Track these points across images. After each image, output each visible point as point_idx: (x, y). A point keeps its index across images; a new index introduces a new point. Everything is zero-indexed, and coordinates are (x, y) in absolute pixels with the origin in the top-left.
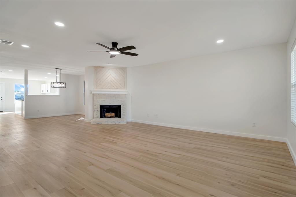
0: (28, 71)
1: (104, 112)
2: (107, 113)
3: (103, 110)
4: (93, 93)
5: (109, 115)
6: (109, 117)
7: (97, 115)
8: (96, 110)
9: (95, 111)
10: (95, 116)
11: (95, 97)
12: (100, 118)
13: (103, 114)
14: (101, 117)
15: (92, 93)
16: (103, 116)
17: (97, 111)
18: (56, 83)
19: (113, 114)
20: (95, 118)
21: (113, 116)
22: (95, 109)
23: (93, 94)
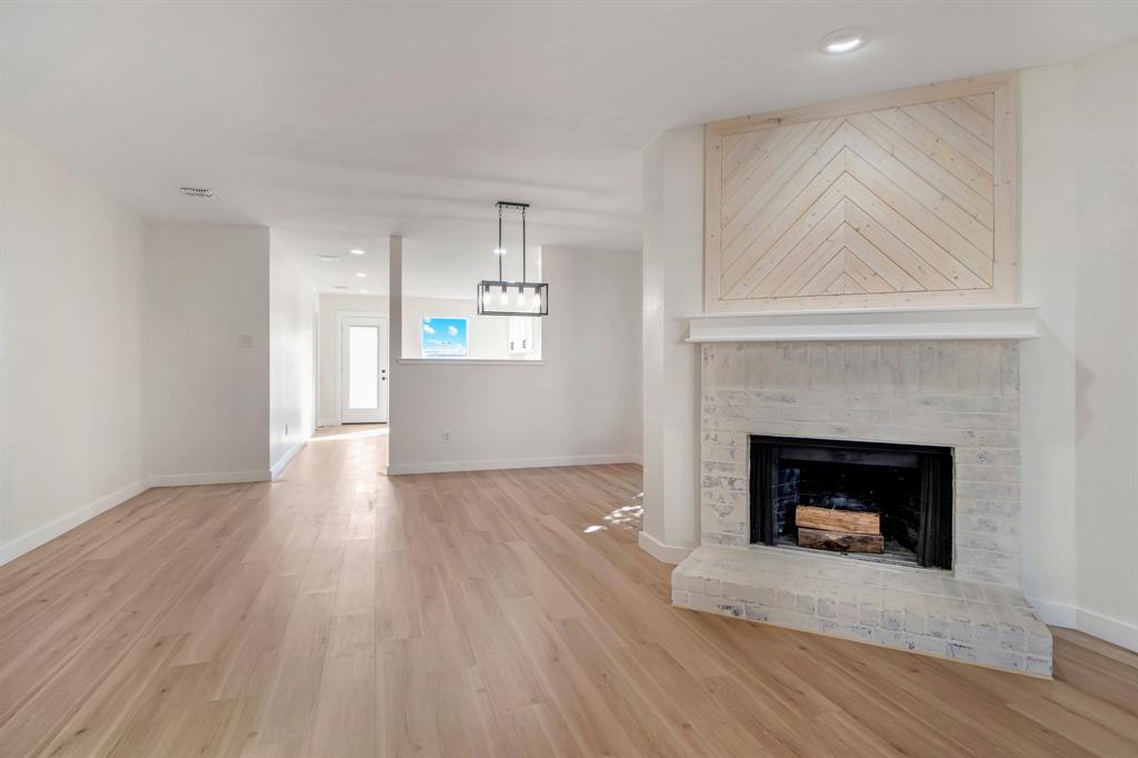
0: (404, 240)
1: (781, 493)
2: (807, 504)
3: (775, 473)
4: (695, 337)
5: (824, 520)
6: (830, 546)
7: (722, 515)
8: (716, 473)
9: (712, 483)
10: (711, 524)
11: (708, 369)
12: (753, 540)
13: (775, 512)
14: (761, 533)
15: (687, 334)
16: (777, 528)
17: (731, 482)
18: (500, 288)
19: (869, 523)
20: (712, 537)
21: (865, 540)
22: (710, 466)
23: (698, 345)
